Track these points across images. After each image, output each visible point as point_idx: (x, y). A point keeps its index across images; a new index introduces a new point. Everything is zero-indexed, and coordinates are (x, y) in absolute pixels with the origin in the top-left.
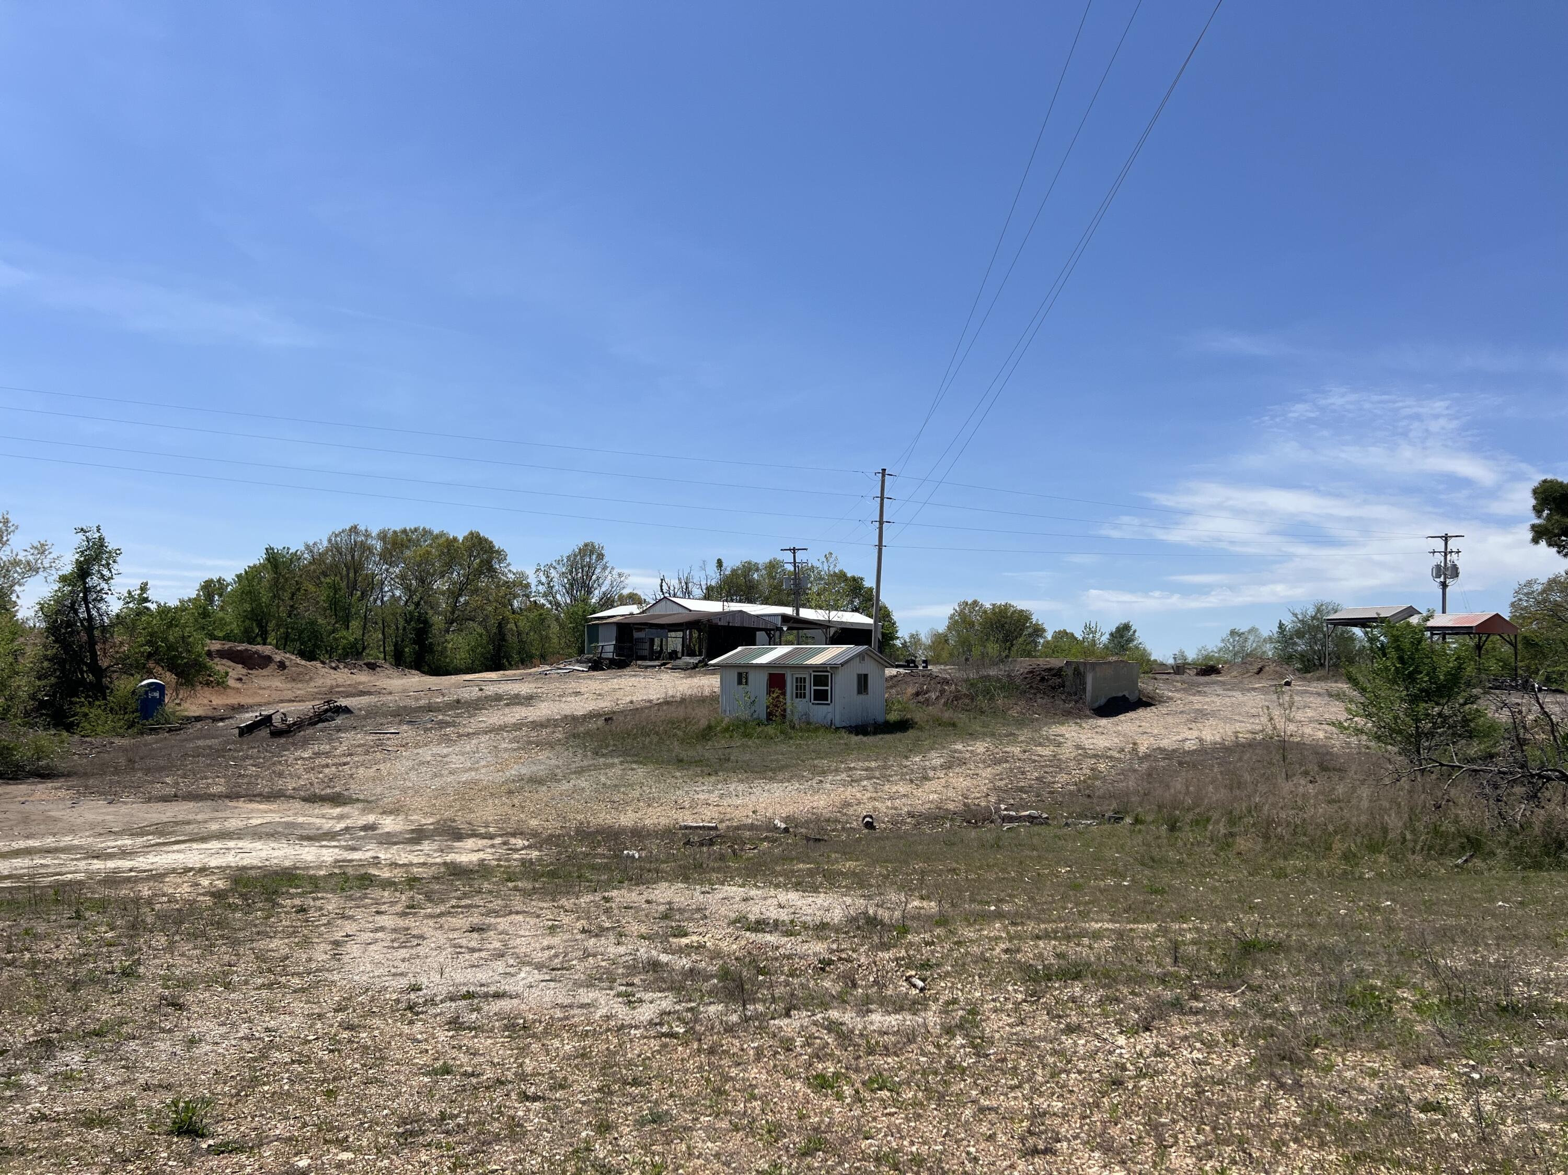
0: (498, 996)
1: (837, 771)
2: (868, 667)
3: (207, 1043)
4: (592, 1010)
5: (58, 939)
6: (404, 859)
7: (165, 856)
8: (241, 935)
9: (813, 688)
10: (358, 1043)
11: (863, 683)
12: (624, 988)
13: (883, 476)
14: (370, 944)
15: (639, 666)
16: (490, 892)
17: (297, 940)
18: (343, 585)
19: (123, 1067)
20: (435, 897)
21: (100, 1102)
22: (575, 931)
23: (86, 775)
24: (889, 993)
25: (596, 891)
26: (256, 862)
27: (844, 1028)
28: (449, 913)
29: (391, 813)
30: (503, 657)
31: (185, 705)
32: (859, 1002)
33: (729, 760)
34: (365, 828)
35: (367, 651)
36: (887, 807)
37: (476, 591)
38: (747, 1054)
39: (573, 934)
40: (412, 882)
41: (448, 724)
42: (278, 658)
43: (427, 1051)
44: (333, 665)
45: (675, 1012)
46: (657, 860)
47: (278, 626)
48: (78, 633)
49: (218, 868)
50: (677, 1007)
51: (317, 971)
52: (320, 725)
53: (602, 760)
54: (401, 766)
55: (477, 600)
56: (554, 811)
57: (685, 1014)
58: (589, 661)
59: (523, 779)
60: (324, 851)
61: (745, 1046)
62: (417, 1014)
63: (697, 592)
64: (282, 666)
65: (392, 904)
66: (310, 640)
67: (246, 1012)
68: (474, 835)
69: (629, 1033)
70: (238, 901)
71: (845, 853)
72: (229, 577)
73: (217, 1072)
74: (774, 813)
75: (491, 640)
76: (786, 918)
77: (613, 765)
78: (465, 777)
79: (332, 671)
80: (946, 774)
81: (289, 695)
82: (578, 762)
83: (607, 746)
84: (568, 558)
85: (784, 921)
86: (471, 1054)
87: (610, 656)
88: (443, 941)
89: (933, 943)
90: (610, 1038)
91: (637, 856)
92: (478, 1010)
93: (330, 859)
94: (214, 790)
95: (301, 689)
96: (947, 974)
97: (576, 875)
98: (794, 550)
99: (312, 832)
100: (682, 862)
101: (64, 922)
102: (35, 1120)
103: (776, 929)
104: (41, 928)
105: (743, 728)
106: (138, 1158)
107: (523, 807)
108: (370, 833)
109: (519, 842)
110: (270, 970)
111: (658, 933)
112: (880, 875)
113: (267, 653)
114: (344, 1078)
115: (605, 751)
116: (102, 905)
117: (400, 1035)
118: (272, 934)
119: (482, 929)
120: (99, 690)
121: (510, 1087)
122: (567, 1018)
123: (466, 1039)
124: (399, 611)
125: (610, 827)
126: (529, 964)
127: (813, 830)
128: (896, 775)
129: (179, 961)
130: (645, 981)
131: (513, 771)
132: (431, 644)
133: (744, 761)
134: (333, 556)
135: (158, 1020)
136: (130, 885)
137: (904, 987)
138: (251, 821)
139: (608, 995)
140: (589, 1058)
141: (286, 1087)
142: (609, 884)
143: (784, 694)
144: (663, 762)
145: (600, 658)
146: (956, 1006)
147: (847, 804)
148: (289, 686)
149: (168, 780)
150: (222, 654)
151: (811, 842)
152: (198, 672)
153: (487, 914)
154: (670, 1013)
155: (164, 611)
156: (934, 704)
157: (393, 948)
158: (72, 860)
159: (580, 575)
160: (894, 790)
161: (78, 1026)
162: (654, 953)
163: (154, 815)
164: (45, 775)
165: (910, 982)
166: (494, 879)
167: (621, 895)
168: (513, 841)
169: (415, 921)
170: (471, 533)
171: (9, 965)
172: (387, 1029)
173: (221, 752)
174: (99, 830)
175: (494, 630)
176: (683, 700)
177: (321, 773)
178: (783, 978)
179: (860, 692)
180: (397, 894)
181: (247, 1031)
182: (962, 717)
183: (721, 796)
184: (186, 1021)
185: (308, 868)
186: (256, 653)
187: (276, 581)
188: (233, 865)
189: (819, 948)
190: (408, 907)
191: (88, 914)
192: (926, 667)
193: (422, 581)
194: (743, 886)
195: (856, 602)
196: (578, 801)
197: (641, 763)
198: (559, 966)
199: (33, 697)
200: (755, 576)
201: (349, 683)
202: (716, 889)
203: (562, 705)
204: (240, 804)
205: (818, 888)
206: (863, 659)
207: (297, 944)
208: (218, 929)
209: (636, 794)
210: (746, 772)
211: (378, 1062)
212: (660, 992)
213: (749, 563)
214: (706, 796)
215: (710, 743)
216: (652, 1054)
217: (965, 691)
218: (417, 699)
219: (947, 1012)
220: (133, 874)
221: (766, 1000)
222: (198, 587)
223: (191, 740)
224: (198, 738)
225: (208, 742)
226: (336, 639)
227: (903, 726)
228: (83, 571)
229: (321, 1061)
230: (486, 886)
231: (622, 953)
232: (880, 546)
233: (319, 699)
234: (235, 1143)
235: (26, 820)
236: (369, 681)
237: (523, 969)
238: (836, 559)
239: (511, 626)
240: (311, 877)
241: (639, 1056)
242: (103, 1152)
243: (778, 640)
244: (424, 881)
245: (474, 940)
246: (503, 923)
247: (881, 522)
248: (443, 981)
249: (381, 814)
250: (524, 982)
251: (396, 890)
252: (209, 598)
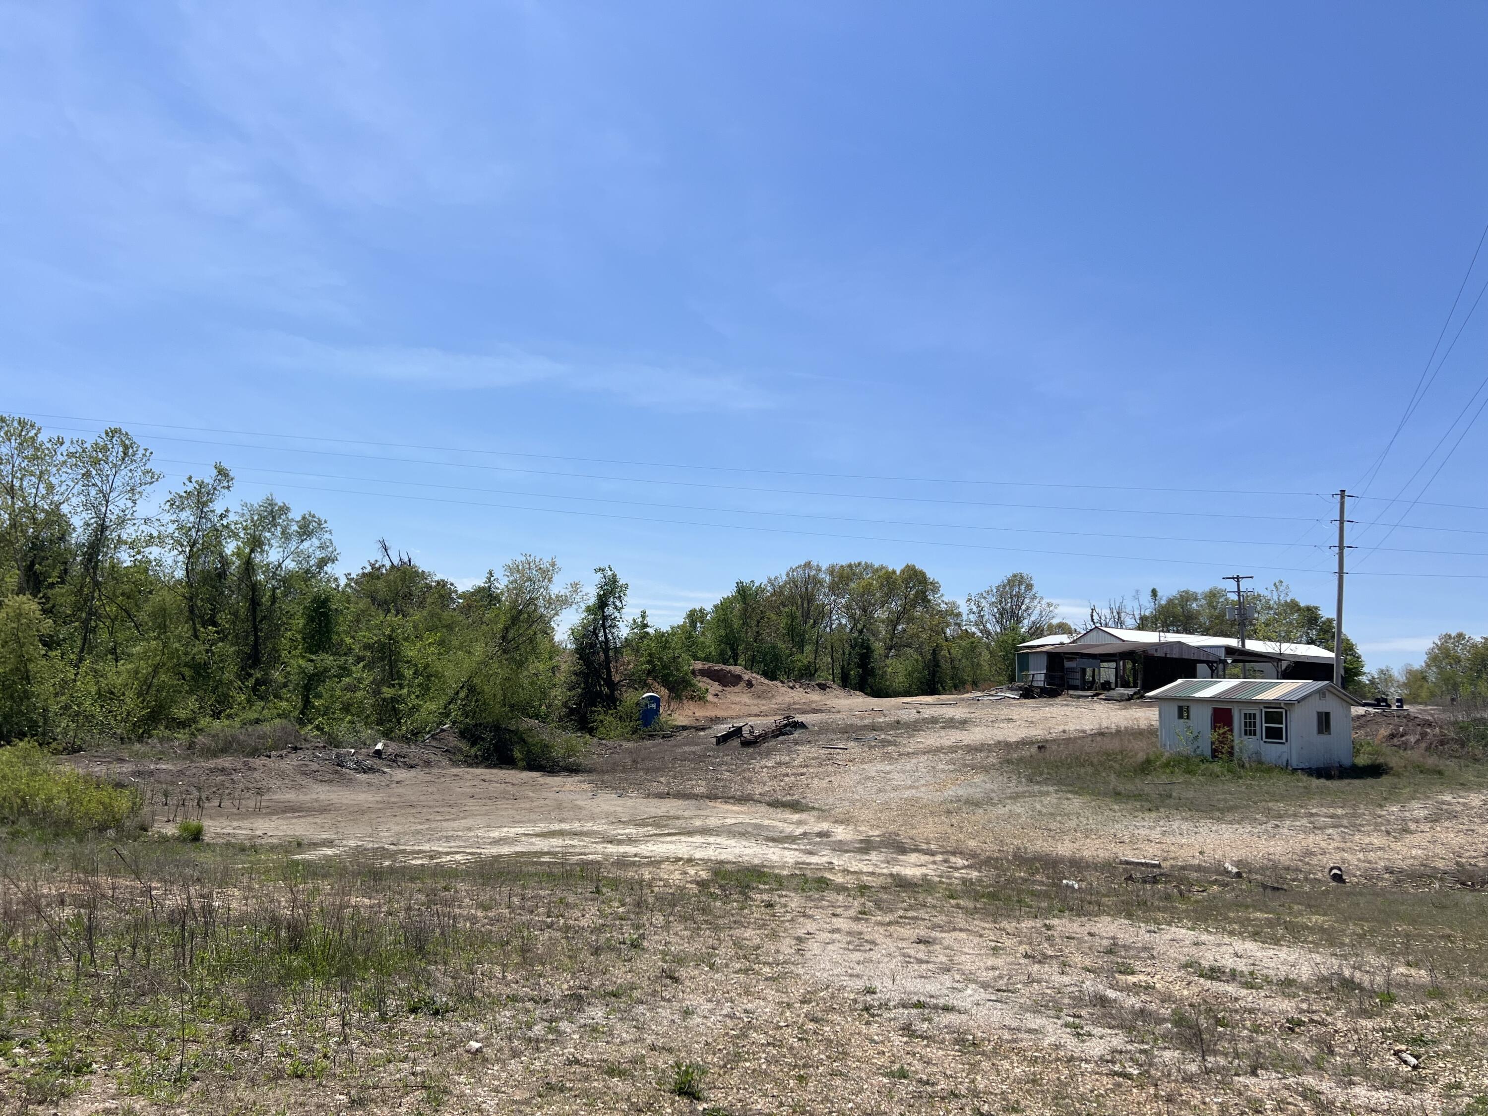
0: (947, 1009)
1: (1295, 816)
2: (1331, 705)
3: (699, 1016)
4: (1040, 1036)
5: (584, 910)
6: (855, 866)
7: (660, 845)
8: (720, 921)
9: (1264, 725)
10: (822, 1035)
11: (1324, 722)
12: (1071, 1019)
13: (1343, 497)
14: (828, 943)
15: (1071, 696)
16: (934, 907)
17: (766, 932)
18: (799, 614)
19: (635, 1027)
20: (884, 905)
21: (619, 1055)
22: (1018, 955)
23: (603, 772)
24: (1375, 1066)
25: (1036, 917)
26: (731, 858)
27: (1323, 1098)
28: (898, 923)
29: (842, 822)
30: (938, 682)
31: (675, 716)
32: (1339, 1071)
33: (1170, 796)
34: (821, 834)
35: (819, 673)
36: (1359, 860)
37: (911, 620)
38: (1210, 1109)
39: (1016, 957)
40: (863, 889)
41: (890, 743)
42: (746, 677)
43: (884, 1053)
44: (791, 685)
45: (1127, 1052)
46: (1098, 893)
47: (747, 649)
48: (598, 653)
49: (701, 860)
50: (1129, 1047)
51: (784, 962)
52: (781, 738)
53: (1036, 788)
54: (849, 780)
55: (913, 628)
56: (991, 834)
57: (1138, 1055)
58: (1020, 688)
59: (960, 800)
60: (786, 853)
61: (1207, 1100)
62: (873, 1016)
63: (1129, 621)
64: (750, 684)
65: (847, 908)
66: (771, 662)
67: (728, 993)
68: (917, 850)
69: (1079, 1065)
70: (717, 891)
71: (1309, 906)
72: (709, 607)
73: (707, 1044)
74: (1224, 856)
75: (926, 666)
76: (1244, 969)
77: (1047, 793)
78: (907, 794)
79: (790, 690)
80: (1432, 828)
81: (756, 710)
82: (1013, 787)
83: (1041, 774)
84: (998, 588)
85: (1242, 972)
86: (925, 1062)
87: (1041, 684)
88: (892, 949)
89: (1426, 1017)
90: (1060, 1068)
91: (1076, 886)
92: (930, 1020)
93: (791, 860)
94: (697, 791)
95: (765, 705)
96: (1447, 1053)
97: (1015, 899)
98: (1238, 579)
99: (776, 835)
100: (1124, 898)
101: (588, 895)
102: (570, 1063)
103: (1234, 980)
104: (571, 899)
105: (1185, 764)
106: (649, 1110)
107: (961, 828)
108: (825, 839)
109: (959, 861)
110: (745, 957)
111: (1102, 967)
112: (1354, 933)
113: (738, 672)
114: (812, 1066)
115: (1038, 779)
116: (615, 884)
117: (859, 1034)
118: (746, 925)
119: (928, 942)
120: (611, 701)
121: (964, 1101)
122: (1015, 1041)
123: (919, 1046)
124: (845, 637)
125: (1047, 855)
126: (975, 982)
127: (1270, 877)
128: (1369, 825)
129: (674, 939)
130: (1092, 1014)
131: (951, 792)
132: (873, 668)
133: (1188, 799)
134: (791, 590)
135: (659, 990)
136: (635, 869)
137: (1393, 1063)
138: (726, 820)
139: (1055, 1023)
140: (1040, 1085)
141: (764, 1067)
142: (1048, 912)
143: (1231, 730)
144: (1099, 794)
145: (1031, 686)
146: (1460, 1092)
147: (1309, 853)
148: (756, 702)
149: (662, 779)
150: (705, 673)
151: (1269, 891)
152: (685, 687)
153: (934, 927)
154: (1121, 1052)
155: (660, 635)
156: (1413, 748)
157: (849, 950)
158: (593, 843)
159: (1009, 604)
160: (1366, 842)
161: (600, 986)
162: (1101, 987)
163: (652, 809)
164: (573, 770)
165: (1400, 1057)
166: (937, 895)
167: (1062, 925)
168: (953, 859)
169: (867, 927)
170: (908, 566)
171: (549, 927)
172: (847, 1026)
173: (700, 758)
174: (611, 819)
175: (929, 657)
176: (1118, 732)
177: (782, 781)
178: (1245, 1033)
179: (1320, 731)
180: (851, 899)
181: (729, 1010)
182: (1450, 765)
183: (1164, 833)
184: (681, 994)
185: (774, 867)
186: (729, 672)
187: (746, 610)
188: (713, 858)
189: (1286, 1006)
190: (860, 913)
191: (604, 890)
192: (1401, 706)
193: (865, 610)
194: (1193, 929)
195: (1313, 633)
196: (1015, 826)
197: (1076, 793)
198: (1004, 988)
199: (565, 705)
200: (1194, 605)
201: (803, 701)
202: (1163, 929)
203: (996, 731)
204: (718, 804)
205: (1279, 940)
206: (1324, 696)
207: (767, 936)
208: (703, 914)
209: (1073, 824)
210: (1190, 810)
211: (841, 1057)
212: (1110, 1028)
213: (1187, 592)
214: (1147, 832)
215: (1149, 777)
216: (1106, 1091)
217: (1452, 735)
218: (862, 718)
219: (1449, 1097)
220: (637, 859)
221: (1228, 1053)
222: (685, 616)
223: (679, 746)
224: (685, 745)
225: (693, 748)
226: (792, 662)
227: (1375, 771)
228: (602, 602)
229: (791, 1048)
230: (930, 900)
231: (1067, 983)
232: (1341, 573)
233: (780, 715)
234: (724, 1110)
235: (559, 807)
236: (821, 700)
237: (970, 986)
238: (1287, 587)
239: (945, 653)
240: (776, 876)
241: (1092, 1091)
242: (622, 1099)
243: (1221, 673)
244: (873, 890)
245: (921, 952)
246: (948, 938)
247: (1341, 547)
248: (896, 987)
249: (834, 822)
250: (971, 999)
251: (849, 895)
252: (693, 624)
